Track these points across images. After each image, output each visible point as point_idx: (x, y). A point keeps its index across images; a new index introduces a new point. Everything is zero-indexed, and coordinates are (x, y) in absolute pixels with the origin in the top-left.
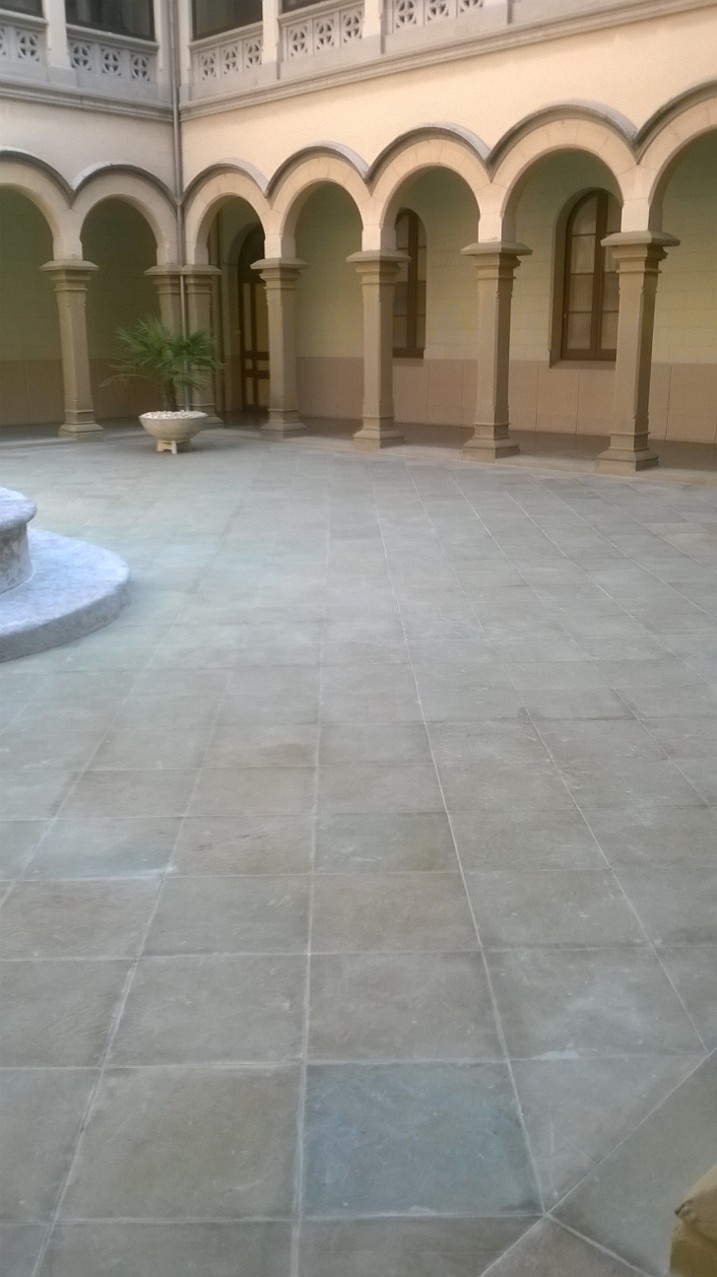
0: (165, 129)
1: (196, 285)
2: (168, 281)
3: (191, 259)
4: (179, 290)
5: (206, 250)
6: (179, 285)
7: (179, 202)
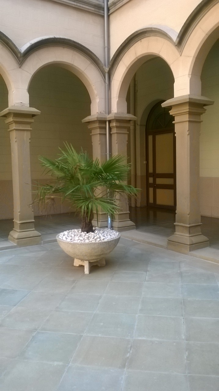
0: (98, 20)
1: (117, 127)
2: (97, 125)
3: (115, 109)
4: (106, 132)
5: (125, 104)
6: (106, 128)
7: (107, 69)
